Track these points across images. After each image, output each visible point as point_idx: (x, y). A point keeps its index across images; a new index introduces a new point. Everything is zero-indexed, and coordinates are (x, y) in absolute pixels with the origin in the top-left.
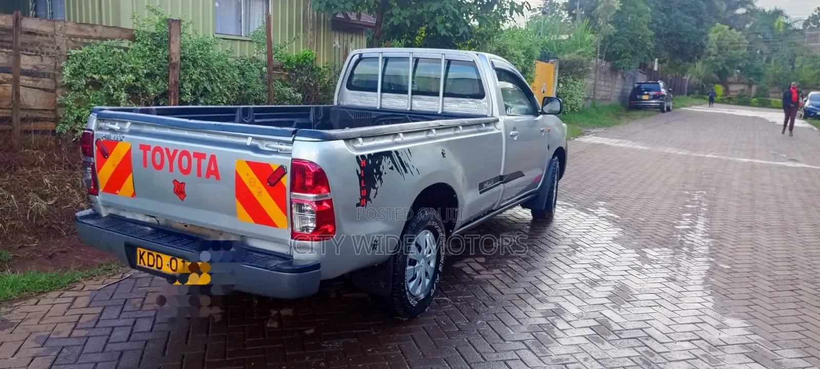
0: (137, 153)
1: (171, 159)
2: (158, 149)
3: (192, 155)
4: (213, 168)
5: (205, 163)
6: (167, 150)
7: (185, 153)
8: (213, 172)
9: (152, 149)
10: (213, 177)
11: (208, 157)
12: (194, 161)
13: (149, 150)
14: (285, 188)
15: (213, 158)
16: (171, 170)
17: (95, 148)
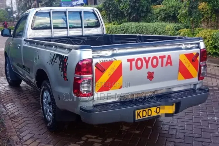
0: (126, 65)
1: (147, 62)
2: (139, 59)
3: (158, 57)
4: (169, 61)
5: (165, 60)
6: (145, 58)
7: (155, 57)
8: (169, 62)
9: (135, 60)
10: (169, 65)
11: (167, 57)
12: (160, 60)
13: (134, 61)
14: (198, 61)
15: (169, 57)
16: (147, 67)
17: (94, 68)
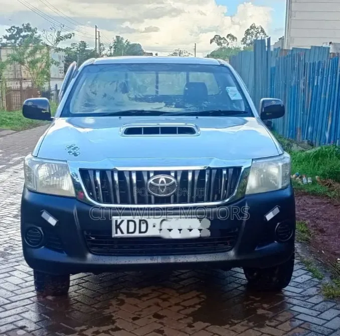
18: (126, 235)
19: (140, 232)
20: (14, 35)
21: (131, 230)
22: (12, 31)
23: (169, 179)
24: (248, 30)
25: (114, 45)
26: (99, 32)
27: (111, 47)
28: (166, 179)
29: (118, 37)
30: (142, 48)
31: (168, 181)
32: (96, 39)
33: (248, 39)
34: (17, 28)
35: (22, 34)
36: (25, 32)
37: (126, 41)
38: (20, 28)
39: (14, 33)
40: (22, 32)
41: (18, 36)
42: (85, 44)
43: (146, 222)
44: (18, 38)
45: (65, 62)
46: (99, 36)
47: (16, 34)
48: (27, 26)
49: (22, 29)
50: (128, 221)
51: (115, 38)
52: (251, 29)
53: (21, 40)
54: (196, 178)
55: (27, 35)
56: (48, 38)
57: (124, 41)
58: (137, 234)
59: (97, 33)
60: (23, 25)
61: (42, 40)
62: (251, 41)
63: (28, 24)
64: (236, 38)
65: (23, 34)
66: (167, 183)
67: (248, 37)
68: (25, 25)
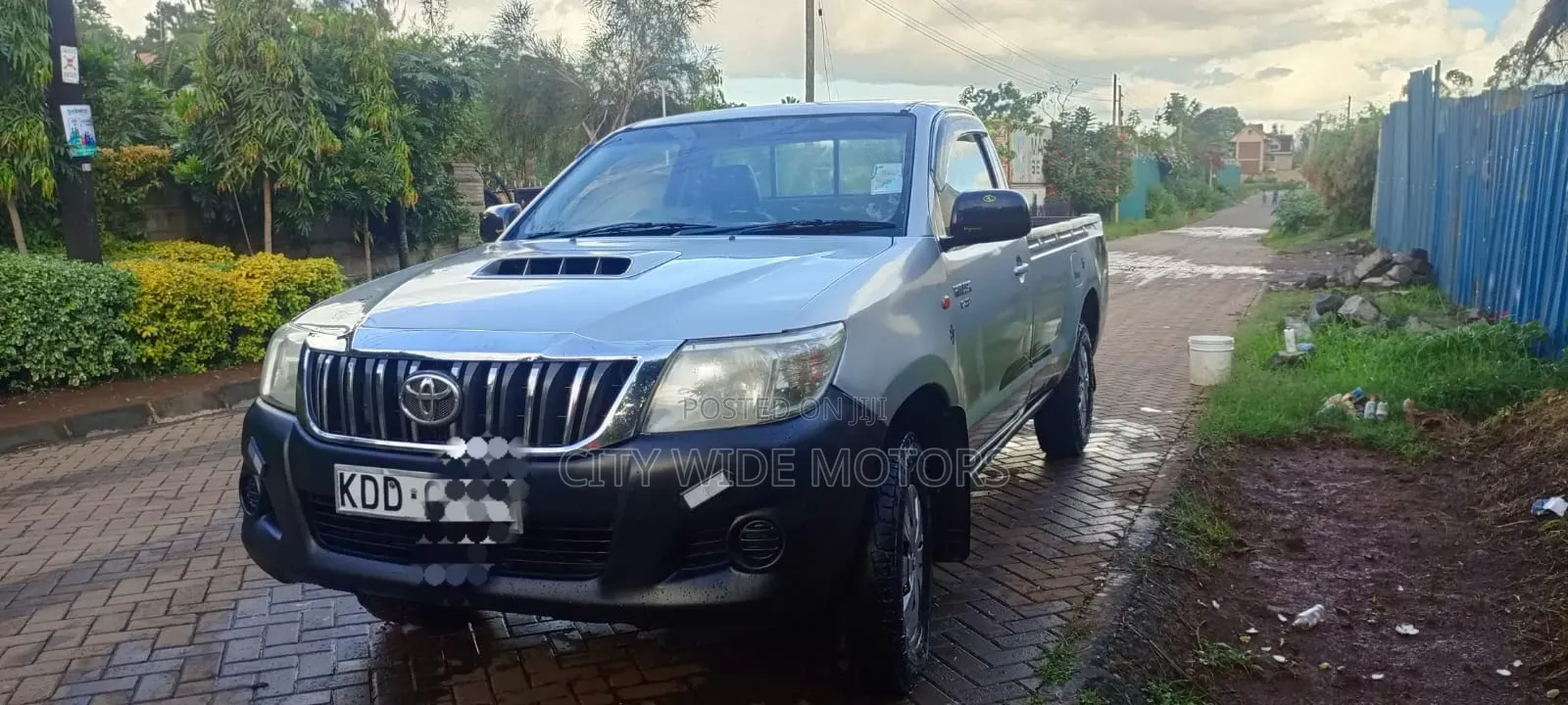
18: (360, 510)
19: (388, 507)
20: (983, 106)
21: (370, 501)
22: (979, 99)
23: (441, 382)
24: (1504, 59)
25: (1166, 112)
26: (1120, 87)
27: (1160, 117)
28: (434, 380)
29: (1174, 96)
30: (1240, 115)
31: (439, 386)
32: (1115, 101)
33: (1504, 77)
34: (989, 93)
35: (997, 104)
36: (1003, 99)
37: (1193, 102)
38: (994, 92)
39: (983, 103)
40: (997, 100)
41: (989, 108)
42: (1087, 113)
43: (397, 484)
44: (989, 113)
45: (1045, 151)
46: (1121, 95)
47: (986, 105)
48: (1007, 88)
49: (996, 95)
50: (364, 478)
51: (1170, 100)
52: (1512, 56)
53: (995, 115)
54: (506, 380)
55: (1007, 105)
56: (1046, 106)
57: (1188, 104)
58: (380, 511)
59: (1117, 88)
60: (1000, 87)
61: (1033, 113)
62: (1511, 83)
63: (1010, 84)
64: (1471, 79)
65: (1000, 103)
66: (436, 391)
67: (1504, 73)
68: (1003, 87)
